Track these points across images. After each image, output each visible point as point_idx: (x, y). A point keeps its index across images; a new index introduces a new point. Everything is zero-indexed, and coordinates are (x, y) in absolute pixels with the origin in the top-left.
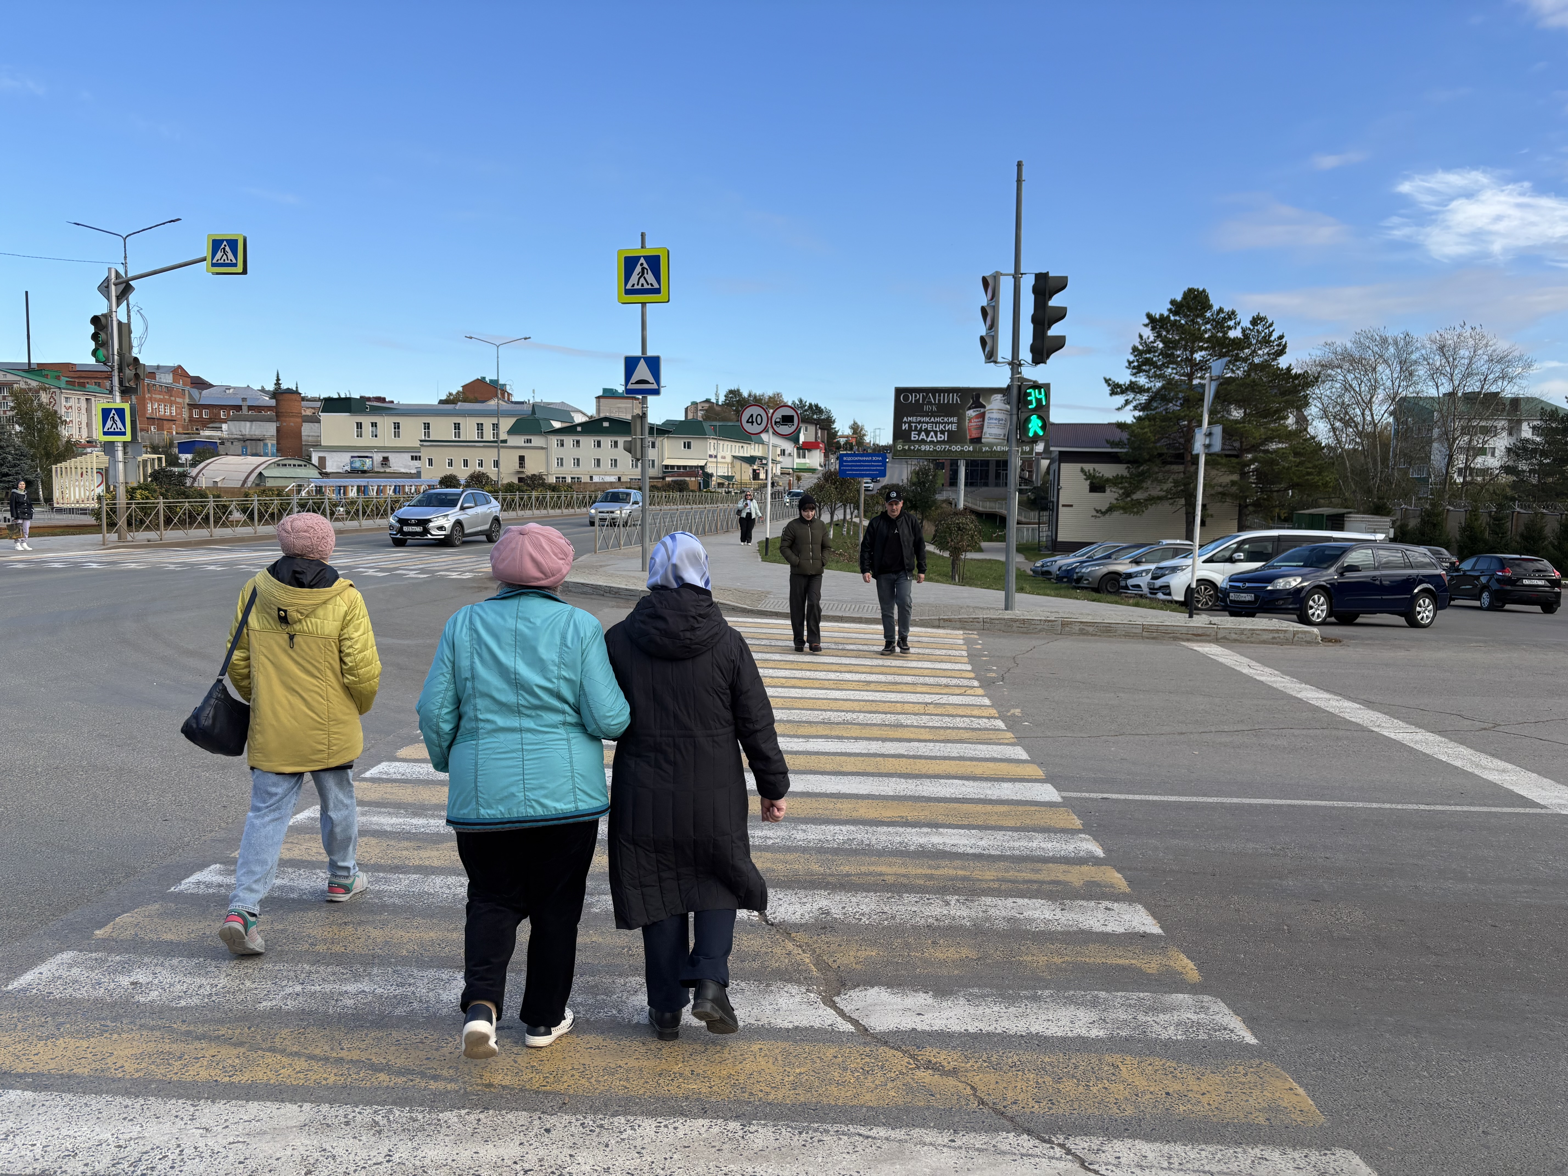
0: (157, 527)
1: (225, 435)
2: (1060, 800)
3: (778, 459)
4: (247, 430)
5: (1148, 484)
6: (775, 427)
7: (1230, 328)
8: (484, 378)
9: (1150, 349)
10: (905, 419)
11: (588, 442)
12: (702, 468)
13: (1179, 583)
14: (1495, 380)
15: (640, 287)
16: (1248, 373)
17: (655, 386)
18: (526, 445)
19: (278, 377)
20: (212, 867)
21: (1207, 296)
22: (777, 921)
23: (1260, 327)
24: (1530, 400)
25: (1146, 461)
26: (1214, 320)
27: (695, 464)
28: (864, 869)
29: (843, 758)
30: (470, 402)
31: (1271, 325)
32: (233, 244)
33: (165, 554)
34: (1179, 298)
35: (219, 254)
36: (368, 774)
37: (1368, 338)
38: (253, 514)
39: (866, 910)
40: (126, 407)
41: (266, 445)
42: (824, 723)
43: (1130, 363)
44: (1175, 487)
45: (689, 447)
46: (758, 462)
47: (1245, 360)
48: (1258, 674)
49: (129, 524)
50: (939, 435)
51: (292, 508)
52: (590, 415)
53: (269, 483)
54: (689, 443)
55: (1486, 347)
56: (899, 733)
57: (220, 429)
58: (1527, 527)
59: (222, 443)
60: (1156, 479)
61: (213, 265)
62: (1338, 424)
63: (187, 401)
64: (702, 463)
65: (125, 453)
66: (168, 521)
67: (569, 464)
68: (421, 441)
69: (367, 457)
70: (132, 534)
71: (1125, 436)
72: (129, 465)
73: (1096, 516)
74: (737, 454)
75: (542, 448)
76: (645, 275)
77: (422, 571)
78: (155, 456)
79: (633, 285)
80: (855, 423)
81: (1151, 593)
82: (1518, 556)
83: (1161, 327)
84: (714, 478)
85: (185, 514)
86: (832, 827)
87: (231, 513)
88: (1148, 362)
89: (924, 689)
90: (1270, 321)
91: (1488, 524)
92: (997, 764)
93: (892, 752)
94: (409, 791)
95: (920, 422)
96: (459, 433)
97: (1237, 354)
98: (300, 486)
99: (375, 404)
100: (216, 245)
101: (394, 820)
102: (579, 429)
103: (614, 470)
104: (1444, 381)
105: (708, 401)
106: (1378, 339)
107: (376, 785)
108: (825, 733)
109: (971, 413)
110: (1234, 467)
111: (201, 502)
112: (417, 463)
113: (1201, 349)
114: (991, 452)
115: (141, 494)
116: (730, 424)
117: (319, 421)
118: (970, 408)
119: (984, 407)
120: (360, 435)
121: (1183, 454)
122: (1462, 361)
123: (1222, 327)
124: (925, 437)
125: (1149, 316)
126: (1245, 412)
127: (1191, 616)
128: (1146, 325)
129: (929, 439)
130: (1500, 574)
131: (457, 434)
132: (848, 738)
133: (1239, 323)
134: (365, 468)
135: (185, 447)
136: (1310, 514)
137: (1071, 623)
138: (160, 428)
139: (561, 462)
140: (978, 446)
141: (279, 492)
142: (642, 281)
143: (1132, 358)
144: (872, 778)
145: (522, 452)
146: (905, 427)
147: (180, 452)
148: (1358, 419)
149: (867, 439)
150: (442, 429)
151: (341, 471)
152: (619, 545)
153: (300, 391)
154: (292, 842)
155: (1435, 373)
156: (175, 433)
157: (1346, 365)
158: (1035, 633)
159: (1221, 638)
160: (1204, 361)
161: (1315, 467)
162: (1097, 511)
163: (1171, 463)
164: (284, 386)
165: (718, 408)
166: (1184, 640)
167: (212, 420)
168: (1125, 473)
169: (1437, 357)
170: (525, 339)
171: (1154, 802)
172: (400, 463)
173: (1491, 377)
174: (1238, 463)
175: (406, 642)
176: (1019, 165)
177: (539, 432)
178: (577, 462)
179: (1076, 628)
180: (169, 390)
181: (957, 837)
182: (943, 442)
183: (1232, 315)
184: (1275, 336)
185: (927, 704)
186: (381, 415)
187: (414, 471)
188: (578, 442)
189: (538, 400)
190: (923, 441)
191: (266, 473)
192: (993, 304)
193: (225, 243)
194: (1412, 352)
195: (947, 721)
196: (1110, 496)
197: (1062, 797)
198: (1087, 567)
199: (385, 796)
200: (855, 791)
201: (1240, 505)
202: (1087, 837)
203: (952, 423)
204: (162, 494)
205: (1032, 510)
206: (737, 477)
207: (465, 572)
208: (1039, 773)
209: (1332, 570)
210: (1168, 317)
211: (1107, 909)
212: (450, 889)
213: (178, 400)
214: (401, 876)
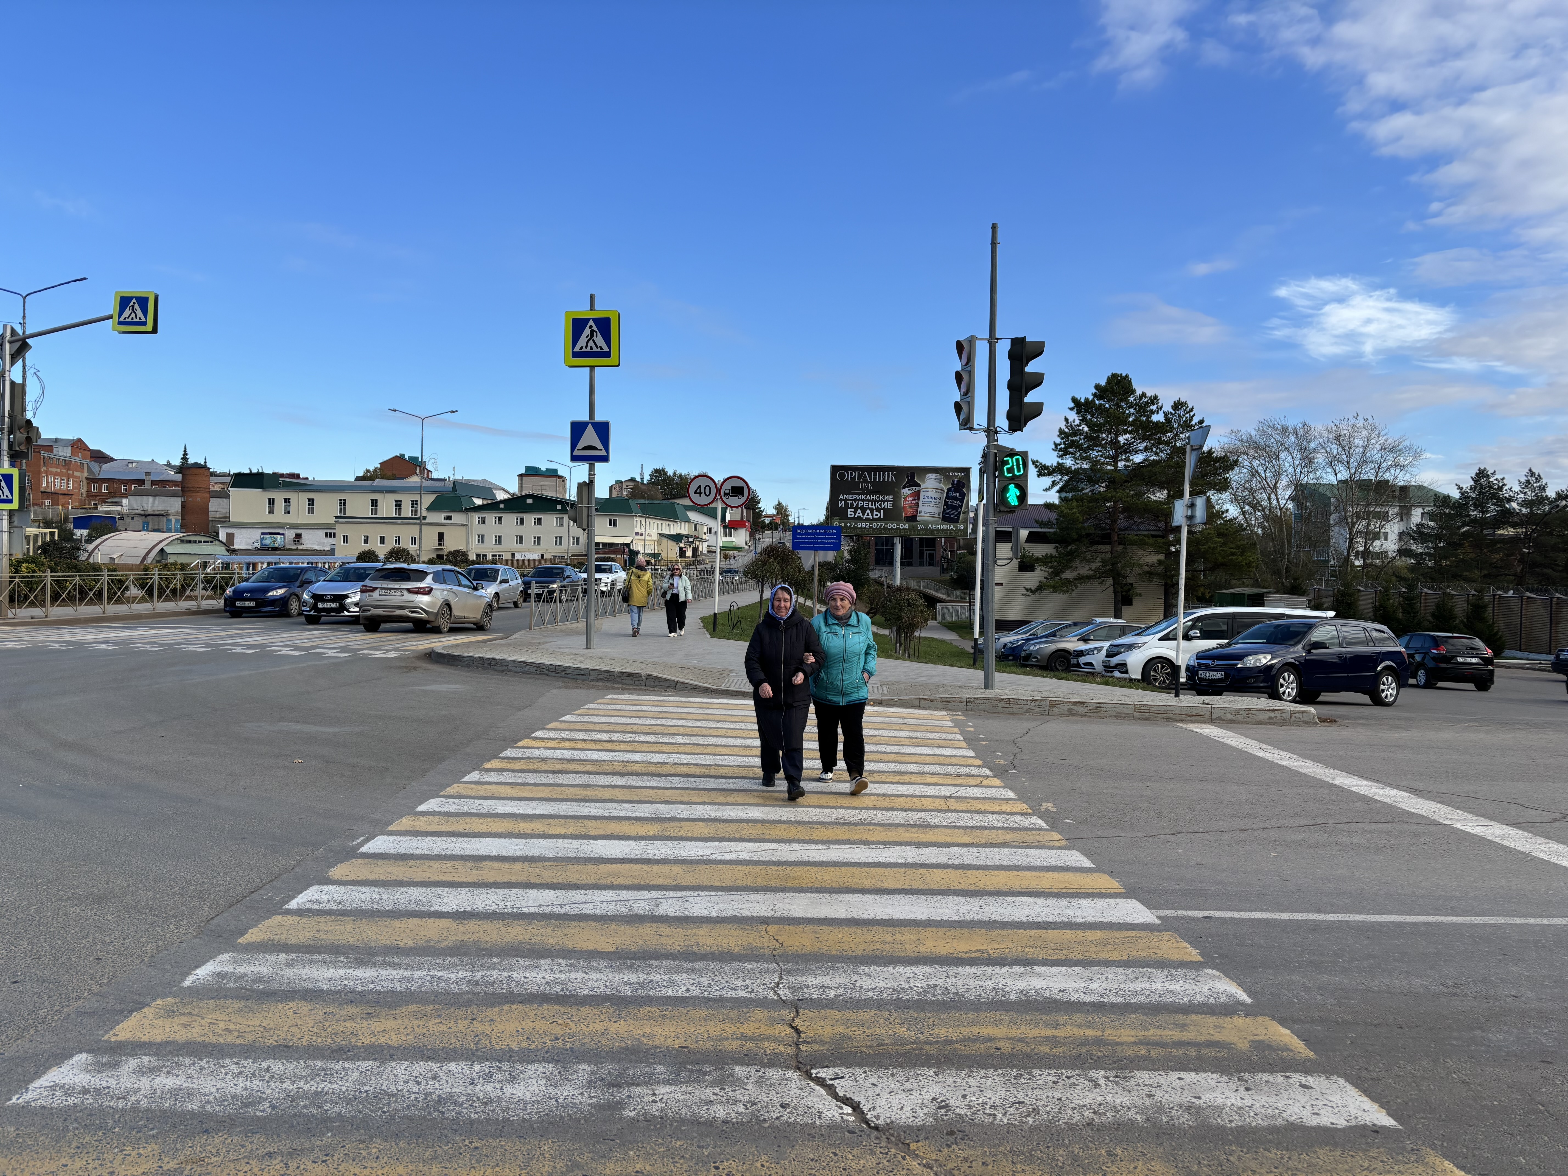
0: (43, 604)
1: (125, 510)
2: (1156, 921)
3: (705, 537)
4: (150, 505)
5: (1077, 563)
6: (724, 498)
7: (1152, 412)
8: (404, 455)
9: (1076, 432)
10: (841, 496)
11: (511, 519)
12: (628, 545)
13: (1135, 661)
14: (1388, 469)
15: (588, 350)
16: (1170, 456)
17: (603, 453)
18: (446, 522)
19: (185, 451)
20: (76, 1058)
21: (1130, 381)
22: (881, 1122)
23: (1181, 412)
24: (1420, 487)
25: (1074, 541)
26: (1137, 404)
27: (622, 542)
28: (966, 1031)
29: (880, 870)
30: (388, 479)
31: (1191, 410)
32: (143, 302)
33: (50, 632)
34: (1103, 383)
35: (127, 312)
36: (293, 904)
37: (1270, 427)
38: (153, 589)
39: (996, 1099)
40: (15, 472)
41: (169, 521)
42: (838, 824)
43: (1056, 445)
44: (1103, 566)
45: (615, 525)
46: (684, 539)
47: (1167, 443)
48: (1281, 759)
49: (11, 599)
50: (875, 513)
51: (196, 584)
52: (512, 492)
53: (171, 559)
54: (615, 521)
55: (1379, 437)
56: (930, 836)
57: (120, 504)
58: (1438, 606)
59: (121, 519)
60: (1085, 559)
61: (120, 323)
62: (1247, 508)
63: (86, 474)
64: (628, 540)
65: (11, 522)
66: (55, 597)
67: (490, 541)
68: (336, 517)
69: (278, 534)
70: (13, 611)
71: (1053, 516)
72: (15, 535)
73: (1026, 595)
74: (663, 532)
75: (462, 525)
76: (594, 338)
77: (343, 650)
78: (48, 531)
79: (581, 348)
80: (779, 504)
81: (1106, 671)
82: (1450, 635)
83: (1086, 411)
84: (640, 556)
85: (75, 590)
86: (901, 969)
87: (127, 588)
88: (1073, 444)
89: (935, 780)
90: (1190, 406)
91: (1400, 604)
92: (1062, 874)
93: (933, 861)
94: (350, 927)
95: (856, 500)
96: (376, 509)
97: (1160, 438)
98: (205, 563)
99: (288, 480)
100: (124, 302)
101: (332, 973)
102: (502, 506)
103: (537, 547)
104: (1341, 468)
105: (632, 480)
106: (1279, 427)
107: (305, 920)
108: (845, 837)
109: (906, 491)
110: (1161, 547)
111: (94, 576)
112: (331, 540)
113: (1126, 432)
114: (927, 530)
115: (27, 568)
116: (656, 502)
117: (228, 497)
118: (905, 487)
119: (919, 486)
120: (271, 511)
121: (1110, 534)
122: (1358, 450)
123: (1145, 411)
124: (861, 515)
125: (1074, 400)
126: (1168, 494)
127: (1177, 695)
128: (1071, 409)
129: (865, 516)
130: (1435, 651)
131: (375, 511)
132: (873, 843)
133: (1161, 408)
134: (276, 545)
135: (80, 522)
136: (1231, 594)
137: (1059, 703)
138: (55, 503)
139: (481, 539)
140: (913, 524)
141: (183, 567)
142: (591, 343)
143: (1058, 440)
144: (924, 897)
145: (441, 529)
146: (841, 504)
147: (75, 527)
148: (1265, 503)
149: (791, 519)
150: (359, 505)
151: (250, 548)
152: (555, 621)
153: (208, 466)
154: (190, 1014)
155: (1332, 461)
156: (71, 508)
157: (1251, 452)
158: (1022, 714)
159: (1216, 719)
160: (1128, 444)
161: (1238, 547)
162: (1027, 590)
163: (1099, 543)
164: (191, 461)
165: (643, 487)
166: (1177, 721)
167: (111, 495)
168: (1054, 553)
169: (1334, 446)
170: (452, 412)
171: (1267, 921)
172: (313, 540)
173: (1384, 465)
174: (1164, 543)
175: (330, 730)
176: (994, 227)
177: (460, 509)
178: (499, 539)
179: (1065, 708)
180: (67, 464)
181: (1060, 978)
182: (879, 519)
183: (1154, 400)
184: (1195, 420)
185: (946, 798)
186: (295, 491)
187: (327, 548)
188: (500, 519)
189: (458, 477)
190: (859, 518)
191: (168, 550)
192: (969, 369)
193: (134, 300)
194: (1311, 441)
195: (977, 820)
196: (1039, 575)
197: (1158, 917)
198: (1035, 644)
199: (317, 935)
200: (911, 916)
201: (1166, 585)
202: (1217, 973)
203: (887, 501)
204: (50, 568)
205: (955, 589)
206: (664, 555)
207: (389, 650)
208: (1115, 885)
209: (1300, 647)
210: (1093, 401)
211: (1303, 1086)
212: (419, 1083)
213: (76, 474)
214: (347, 1065)
